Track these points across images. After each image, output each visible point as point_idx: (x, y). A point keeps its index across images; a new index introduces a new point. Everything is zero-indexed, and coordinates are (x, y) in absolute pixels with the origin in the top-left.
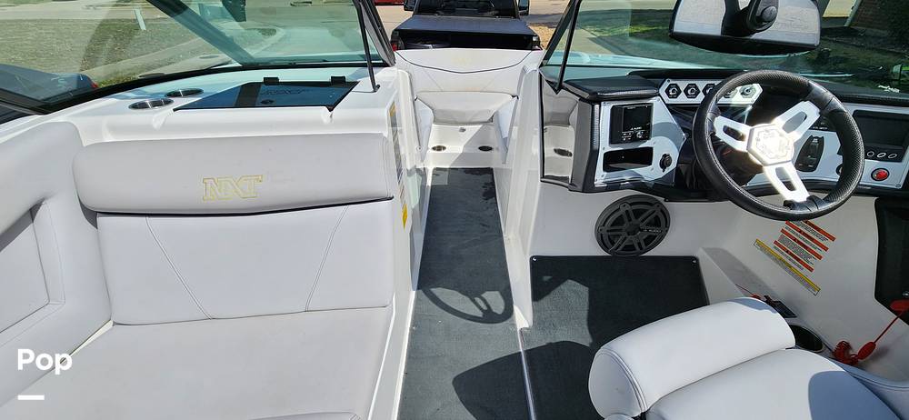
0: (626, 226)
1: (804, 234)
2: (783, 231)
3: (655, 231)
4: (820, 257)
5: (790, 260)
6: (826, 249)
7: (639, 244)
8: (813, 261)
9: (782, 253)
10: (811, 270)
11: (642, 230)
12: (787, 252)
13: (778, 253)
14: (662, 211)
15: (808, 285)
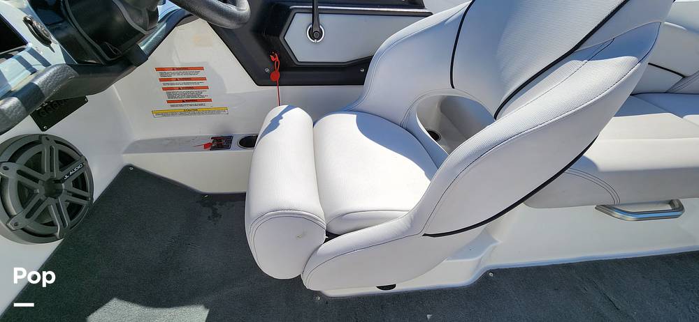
0: (40, 190)
1: (181, 79)
2: (164, 89)
3: (74, 170)
4: (207, 88)
5: (191, 105)
6: (204, 79)
7: (75, 195)
8: (205, 93)
9: (181, 105)
10: (210, 100)
11: (63, 180)
12: (183, 101)
13: (179, 108)
14: (57, 142)
15: (218, 111)
